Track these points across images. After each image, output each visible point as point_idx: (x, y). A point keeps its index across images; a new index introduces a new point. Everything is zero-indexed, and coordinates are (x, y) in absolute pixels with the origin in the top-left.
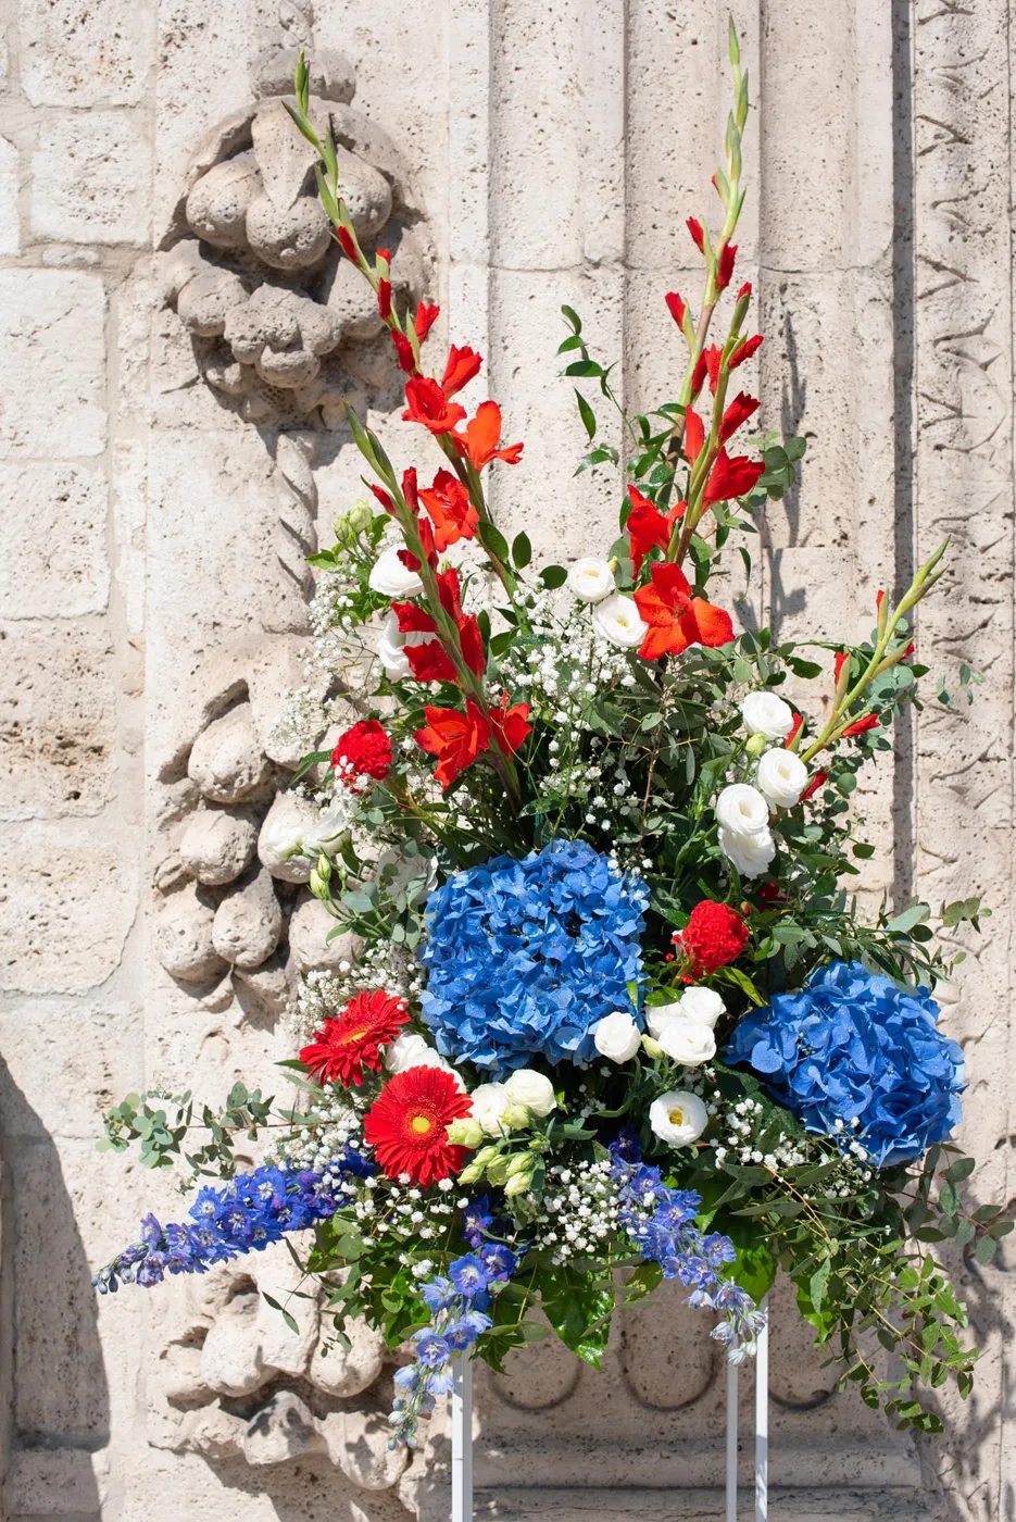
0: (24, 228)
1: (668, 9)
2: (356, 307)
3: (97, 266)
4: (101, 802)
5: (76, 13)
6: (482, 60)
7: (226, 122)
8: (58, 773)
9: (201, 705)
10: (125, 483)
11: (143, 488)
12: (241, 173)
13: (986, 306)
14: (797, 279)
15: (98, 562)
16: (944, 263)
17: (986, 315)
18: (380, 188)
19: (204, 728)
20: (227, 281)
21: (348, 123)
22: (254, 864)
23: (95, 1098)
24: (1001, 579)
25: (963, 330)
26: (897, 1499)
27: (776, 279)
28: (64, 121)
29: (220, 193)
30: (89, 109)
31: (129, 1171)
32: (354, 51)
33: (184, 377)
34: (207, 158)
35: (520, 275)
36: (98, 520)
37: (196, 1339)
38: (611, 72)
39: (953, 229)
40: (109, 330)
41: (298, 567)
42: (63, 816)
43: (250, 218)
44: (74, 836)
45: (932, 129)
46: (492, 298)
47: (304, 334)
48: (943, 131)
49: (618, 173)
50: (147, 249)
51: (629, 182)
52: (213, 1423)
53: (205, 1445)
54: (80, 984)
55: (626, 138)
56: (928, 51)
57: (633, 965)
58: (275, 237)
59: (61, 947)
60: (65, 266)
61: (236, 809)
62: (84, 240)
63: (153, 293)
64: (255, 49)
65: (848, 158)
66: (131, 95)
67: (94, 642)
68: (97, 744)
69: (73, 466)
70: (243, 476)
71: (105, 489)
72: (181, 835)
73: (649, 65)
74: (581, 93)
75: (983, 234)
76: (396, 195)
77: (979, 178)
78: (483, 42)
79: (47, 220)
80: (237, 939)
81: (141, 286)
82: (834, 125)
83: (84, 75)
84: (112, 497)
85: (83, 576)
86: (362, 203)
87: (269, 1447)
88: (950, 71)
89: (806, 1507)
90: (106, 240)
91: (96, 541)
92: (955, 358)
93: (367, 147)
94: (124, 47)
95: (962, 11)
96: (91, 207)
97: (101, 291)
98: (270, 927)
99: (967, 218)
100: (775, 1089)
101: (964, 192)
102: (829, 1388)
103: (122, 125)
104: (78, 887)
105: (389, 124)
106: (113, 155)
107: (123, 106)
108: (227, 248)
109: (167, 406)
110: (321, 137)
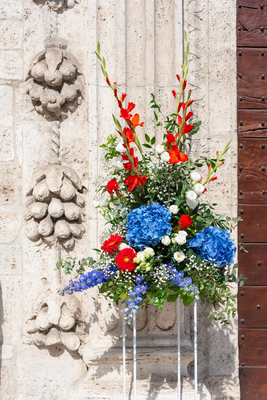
1: (135, 30)
2: (68, 95)
3: (11, 84)
4: (13, 202)
5: (5, 28)
6: (95, 41)
7: (39, 53)
8: (3, 196)
9: (35, 180)
10: (18, 132)
11: (22, 133)
12: (43, 65)
13: (203, 94)
14: (162, 88)
15: (12, 149)
16: (194, 85)
17: (203, 96)
18: (73, 69)
19: (36, 185)
20: (40, 88)
21: (66, 54)
22: (47, 213)
23: (11, 266)
24: (207, 152)
25: (198, 99)
26: (187, 349)
27: (158, 88)
28: (3, 52)
29: (38, 70)
30: (8, 50)
31: (19, 282)
32: (67, 38)
33: (30, 109)
34: (35, 62)
35: (103, 88)
36: (12, 140)
37: (35, 318)
38: (122, 44)
39: (196, 77)
40: (14, 99)
41: (56, 150)
42: (4, 204)
43: (45, 75)
45: (192, 56)
46: (97, 92)
47: (57, 100)
48: (194, 56)
49: (124, 65)
50: (22, 81)
51: (127, 68)
52: (38, 337)
53: (36, 342)
54: (8, 241)
55: (126, 58)
56: (191, 38)
58: (51, 79)
59: (5, 233)
60: (4, 85)
61: (43, 201)
62: (8, 79)
63: (24, 91)
64: (45, 37)
65: (173, 63)
66: (18, 47)
67: (11, 167)
68: (12, 189)
69: (6, 128)
70: (44, 131)
71: (13, 134)
72: (31, 208)
73: (131, 42)
74: (116, 48)
75: (203, 78)
76: (76, 70)
77: (202, 66)
78: (95, 37)
80: (44, 230)
81: (21, 89)
82: (170, 55)
83: (7, 42)
84: (15, 135)
85: (9, 153)
86: (69, 72)
88: (196, 43)
89: (167, 351)
90: (13, 79)
91: (12, 145)
92: (197, 105)
93: (70, 59)
94: (16, 36)
95: (198, 30)
96: (9, 72)
97: (12, 90)
98: (51, 227)
99: (199, 75)
101: (199, 69)
102: (171, 325)
103: (16, 54)
104: (8, 220)
105: (75, 55)
106: (14, 60)
107: (16, 49)
108: (40, 81)
109: (27, 116)
110: (60, 57)
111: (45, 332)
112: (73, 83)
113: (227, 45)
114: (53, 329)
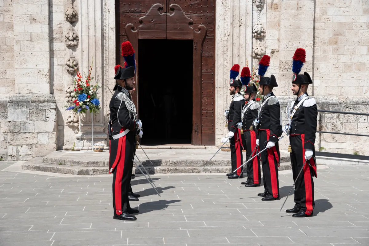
0: (58, 63)
1: (91, 54)
2: (75, 69)
4: (62, 93)
6: (81, 57)
7: (68, 59)
8: (60, 92)
9: (68, 88)
10: (64, 77)
14: (97, 67)
18: (76, 63)
20: (69, 67)
21: (75, 59)
22: (71, 96)
28: (60, 58)
29: (68, 63)
34: (67, 61)
35: (83, 67)
37: (67, 120)
38: (88, 57)
44: (61, 95)
47: (73, 70)
50: (64, 65)
52: (68, 124)
54: (61, 102)
55: (88, 61)
57: (86, 98)
58: (71, 65)
60: (60, 66)
61: (70, 93)
63: (65, 67)
64: (70, 55)
66: (63, 57)
67: (62, 85)
68: (62, 90)
70: (70, 77)
71: (62, 77)
72: (67, 95)
73: (90, 57)
74: (86, 58)
76: (77, 63)
79: (59, 64)
80: (70, 100)
85: (62, 82)
87: (71, 124)
90: (62, 65)
91: (62, 80)
93: (76, 61)
94: (63, 55)
96: (61, 63)
97: (62, 67)
100: (92, 103)
103: (63, 59)
104: (61, 97)
105: (77, 59)
108: (69, 66)
109: (66, 73)
110: (73, 60)
111: (70, 123)
112: (77, 66)
113: (113, 57)
114: (72, 122)
